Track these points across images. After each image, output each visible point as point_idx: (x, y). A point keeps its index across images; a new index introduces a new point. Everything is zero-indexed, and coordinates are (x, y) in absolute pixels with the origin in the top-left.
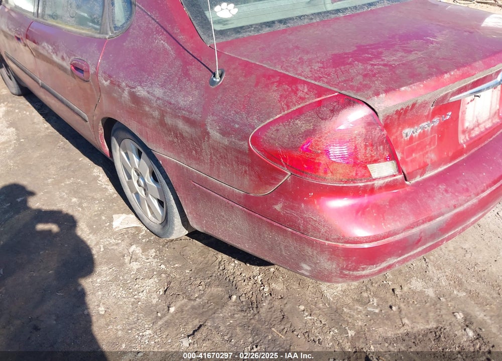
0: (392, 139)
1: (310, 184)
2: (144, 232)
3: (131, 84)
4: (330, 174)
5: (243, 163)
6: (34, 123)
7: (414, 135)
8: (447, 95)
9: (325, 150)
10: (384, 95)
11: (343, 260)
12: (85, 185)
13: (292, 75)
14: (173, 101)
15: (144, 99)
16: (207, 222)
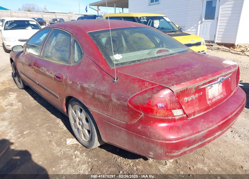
0: (180, 101)
1: (151, 118)
2: (80, 146)
3: (82, 82)
4: (158, 114)
5: (125, 111)
6: (29, 101)
7: (189, 100)
8: (199, 86)
9: (156, 105)
10: (175, 85)
11: (166, 148)
12: (53, 126)
13: (143, 79)
14: (98, 89)
15: (87, 88)
16: (109, 138)
